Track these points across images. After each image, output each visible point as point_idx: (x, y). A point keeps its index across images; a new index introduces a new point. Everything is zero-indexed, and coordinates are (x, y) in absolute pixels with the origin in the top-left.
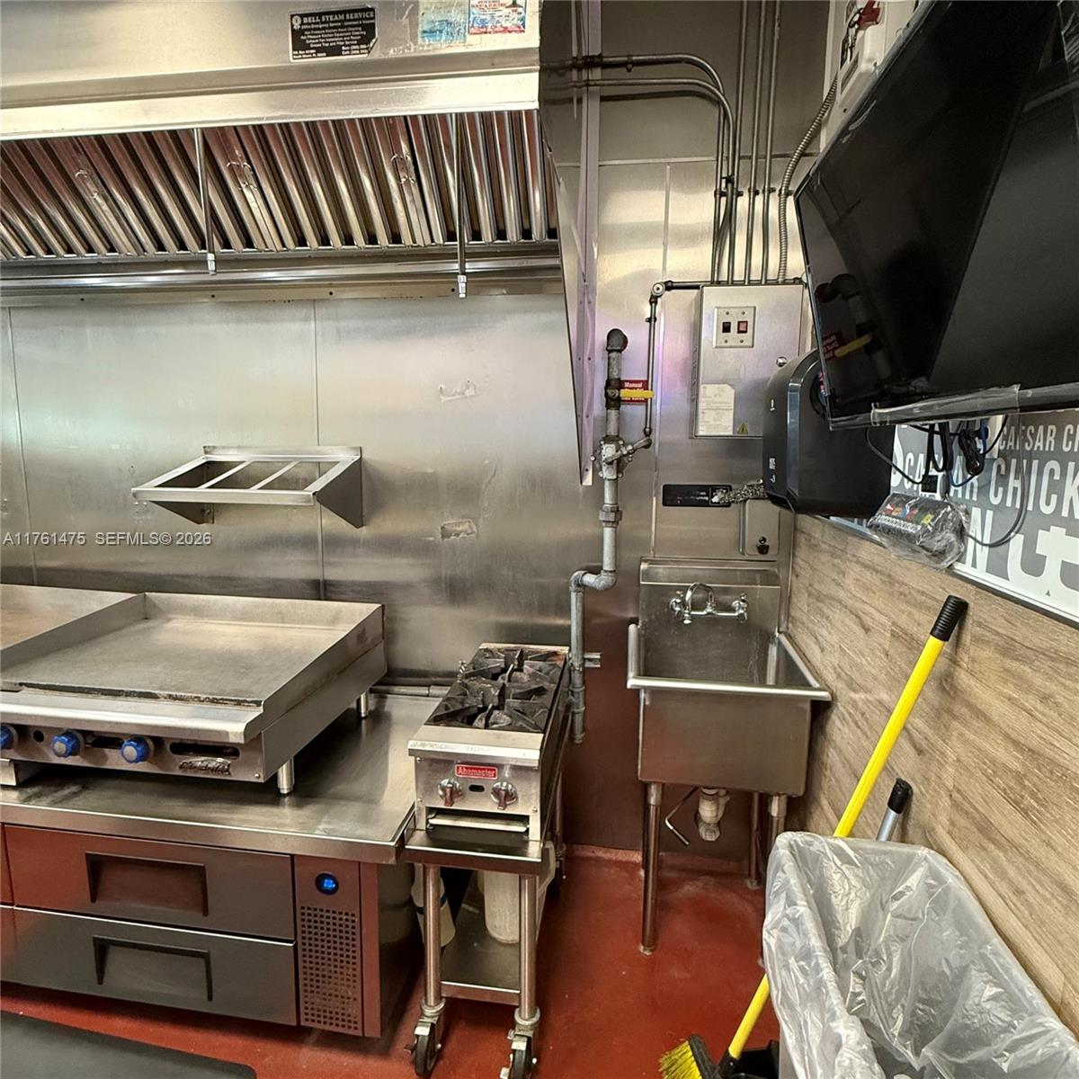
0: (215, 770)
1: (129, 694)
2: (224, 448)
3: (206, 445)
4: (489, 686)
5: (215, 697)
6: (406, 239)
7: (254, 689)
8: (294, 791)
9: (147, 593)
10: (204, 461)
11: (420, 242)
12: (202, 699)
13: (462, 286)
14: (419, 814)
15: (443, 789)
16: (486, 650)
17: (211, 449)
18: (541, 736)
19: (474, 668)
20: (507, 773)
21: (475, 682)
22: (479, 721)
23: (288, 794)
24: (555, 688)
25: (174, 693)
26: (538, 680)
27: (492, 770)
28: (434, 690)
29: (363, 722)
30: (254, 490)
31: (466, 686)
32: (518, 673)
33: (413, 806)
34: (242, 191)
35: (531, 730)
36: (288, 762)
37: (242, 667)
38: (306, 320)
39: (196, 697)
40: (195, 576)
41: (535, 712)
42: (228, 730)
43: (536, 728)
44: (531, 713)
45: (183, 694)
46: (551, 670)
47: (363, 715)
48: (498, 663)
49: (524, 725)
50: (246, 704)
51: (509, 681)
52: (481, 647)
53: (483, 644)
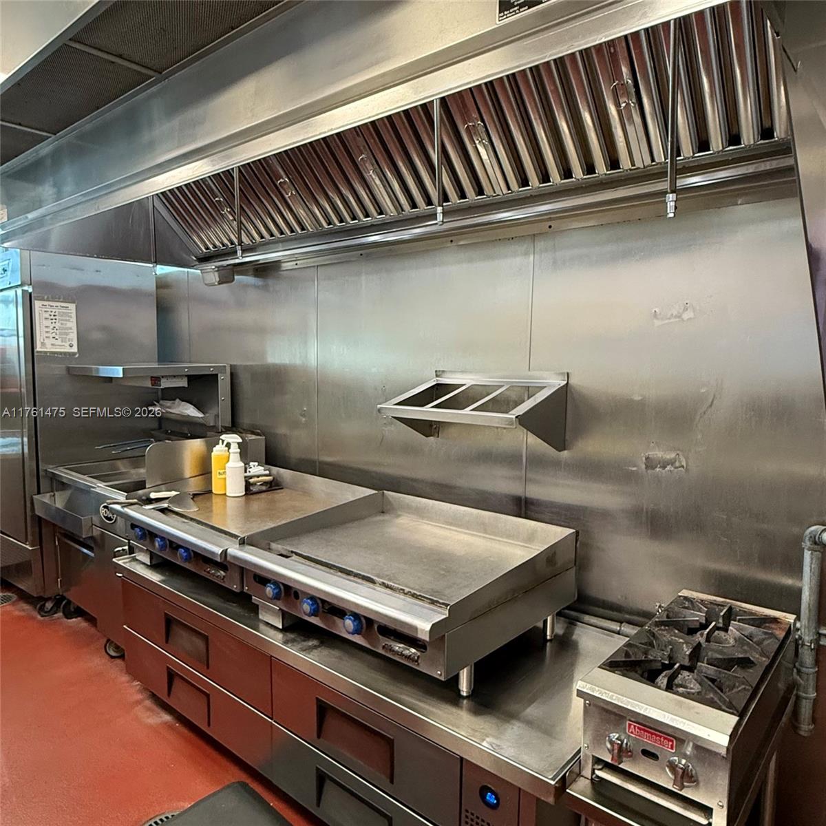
0: (408, 658)
1: (356, 575)
2: (451, 372)
3: (438, 369)
4: (681, 640)
5: (415, 592)
6: (625, 164)
7: (447, 592)
8: (473, 695)
9: (385, 492)
10: (435, 383)
11: (639, 164)
12: (406, 592)
13: (671, 205)
14: (586, 761)
15: (612, 742)
16: (686, 598)
17: (441, 373)
18: (735, 719)
19: (668, 617)
20: (689, 750)
21: (665, 633)
22: (662, 680)
23: (467, 697)
24: (767, 663)
25: (386, 582)
26: (745, 647)
27: (669, 740)
28: (627, 629)
29: (548, 644)
30: (467, 411)
31: (654, 635)
32: (722, 634)
33: (579, 751)
34: (476, 147)
35: (724, 707)
36: (469, 667)
37: (443, 570)
38: (526, 254)
39: (401, 589)
40: (422, 481)
41: (734, 686)
42: (418, 626)
43: (729, 708)
44: (728, 686)
45: (393, 584)
46: (764, 640)
47: (548, 638)
48: (698, 616)
49: (716, 699)
50: (438, 605)
51: (708, 640)
52: (680, 594)
53: (684, 591)
